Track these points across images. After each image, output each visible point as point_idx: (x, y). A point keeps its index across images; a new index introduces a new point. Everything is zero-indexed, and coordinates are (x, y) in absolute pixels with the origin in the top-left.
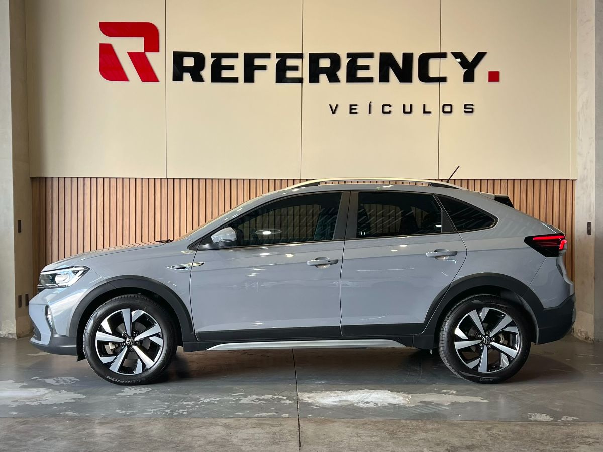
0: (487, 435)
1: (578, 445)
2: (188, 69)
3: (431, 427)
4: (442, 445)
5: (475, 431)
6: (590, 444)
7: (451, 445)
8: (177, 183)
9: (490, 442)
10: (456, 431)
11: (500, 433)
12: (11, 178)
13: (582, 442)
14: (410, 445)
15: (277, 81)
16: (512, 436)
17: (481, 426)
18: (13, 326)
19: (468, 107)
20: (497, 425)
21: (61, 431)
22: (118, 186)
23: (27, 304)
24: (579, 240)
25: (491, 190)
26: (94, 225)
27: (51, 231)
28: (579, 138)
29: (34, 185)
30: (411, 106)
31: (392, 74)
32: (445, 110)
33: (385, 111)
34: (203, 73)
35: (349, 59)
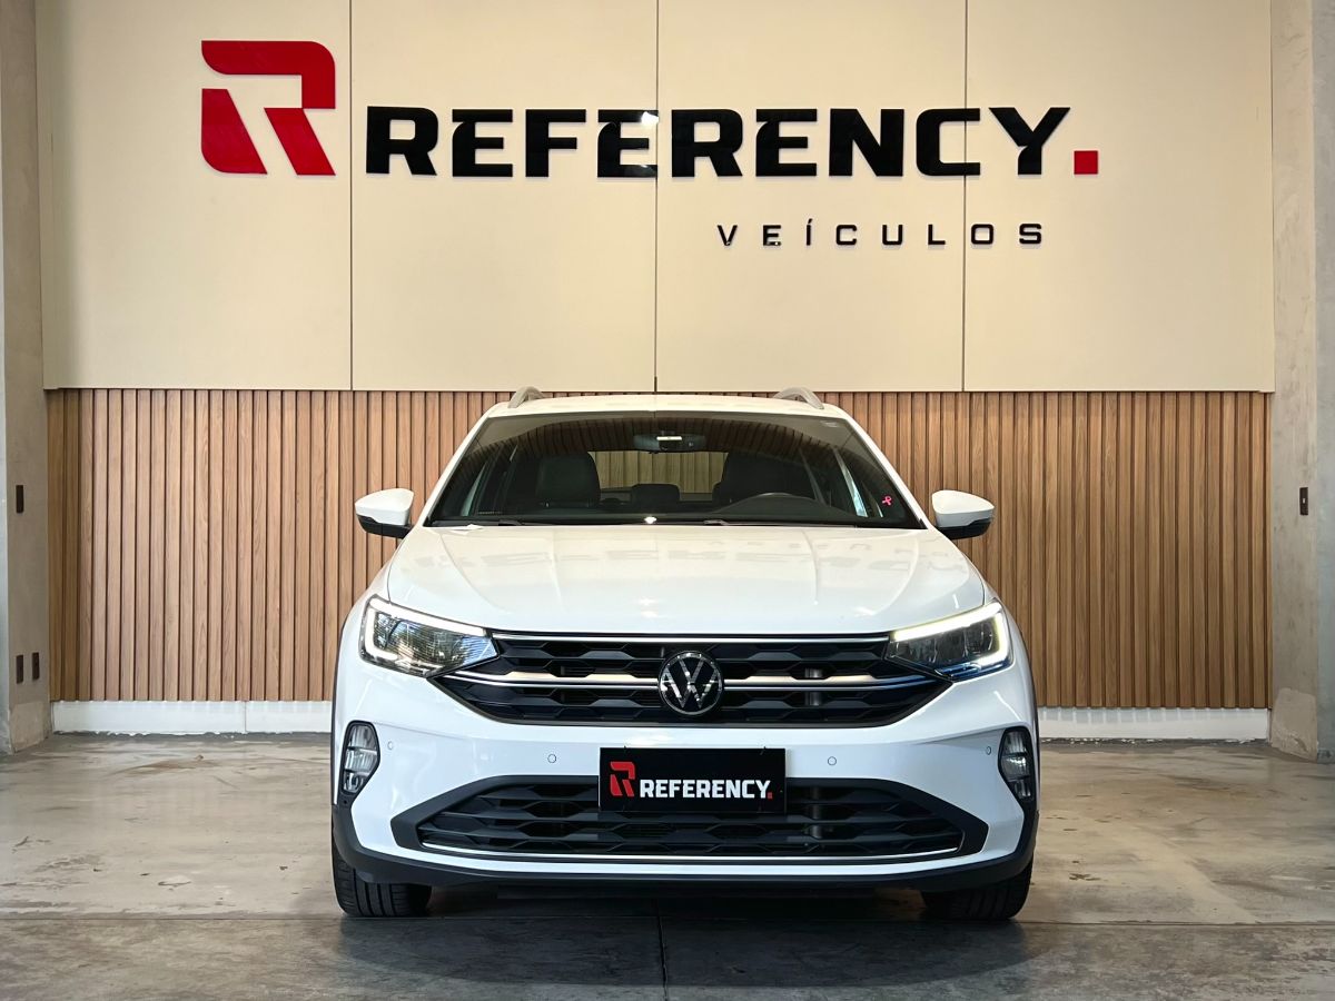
2: (400, 147)
8: (376, 401)
12: (3, 390)
15: (600, 175)
19: (1027, 230)
22: (242, 408)
23: (36, 675)
24: (1282, 527)
25: (1081, 419)
26: (188, 499)
27: (90, 510)
28: (1278, 298)
29: (54, 407)
30: (901, 227)
31: (858, 159)
32: (977, 238)
33: (842, 239)
34: (434, 155)
35: (763, 123)
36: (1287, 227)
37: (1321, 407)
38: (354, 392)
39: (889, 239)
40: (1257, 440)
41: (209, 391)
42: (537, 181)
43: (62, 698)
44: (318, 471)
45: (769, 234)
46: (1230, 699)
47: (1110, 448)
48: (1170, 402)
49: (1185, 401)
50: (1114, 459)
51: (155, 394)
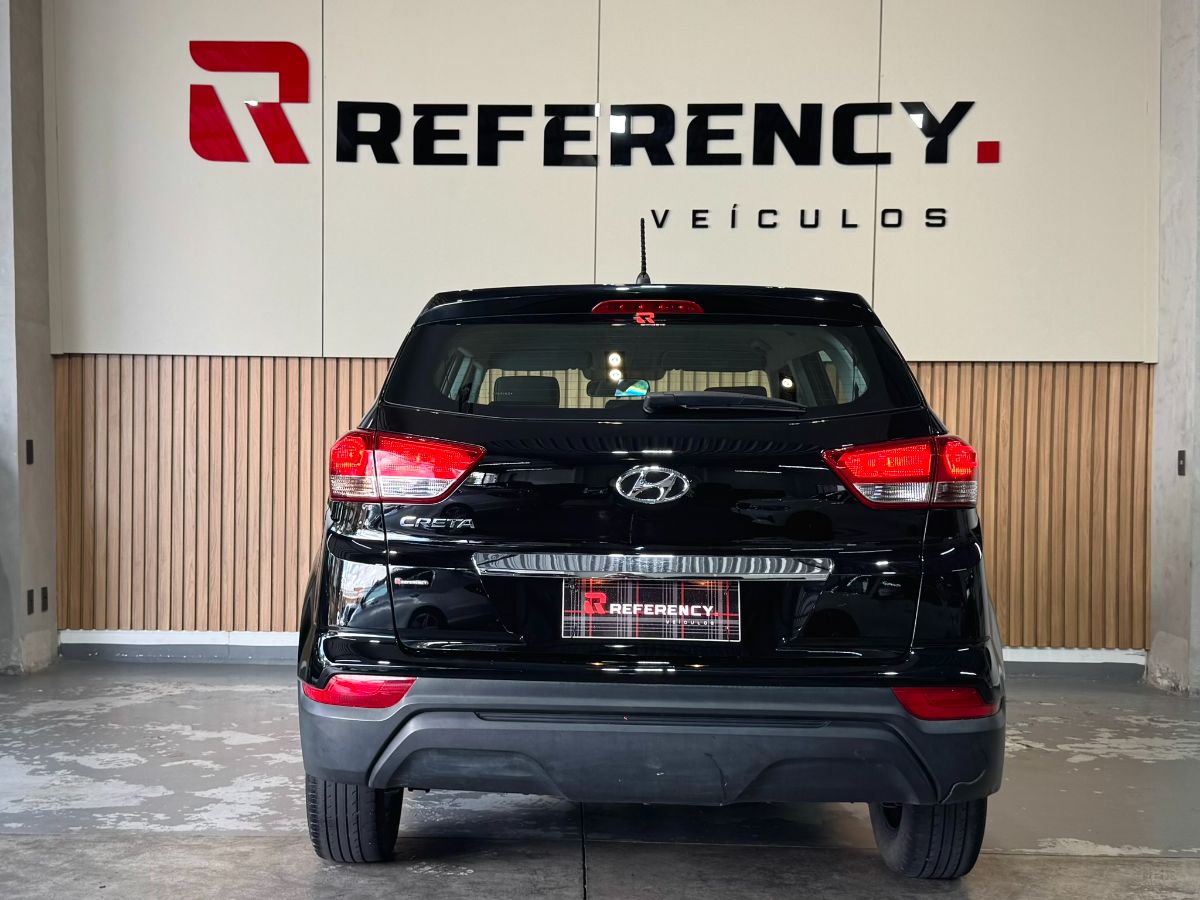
2: (367, 138)
8: (344, 366)
12: (13, 356)
13: (1159, 897)
15: (546, 164)
18: (15, 649)
19: (932, 214)
20: (984, 862)
22: (226, 373)
23: (45, 607)
24: (1161, 486)
25: (979, 385)
26: (178, 451)
27: (92, 461)
28: (1162, 277)
29: (60, 370)
30: (817, 212)
31: (780, 149)
32: (888, 221)
34: (397, 146)
35: (693, 117)
36: (1172, 213)
38: (325, 359)
39: (807, 222)
40: (1141, 408)
41: (198, 357)
42: (487, 169)
43: (68, 626)
44: (293, 428)
45: (698, 219)
46: (1111, 639)
47: (1005, 412)
48: (1061, 371)
49: (1075, 370)
50: (1008, 423)
51: (150, 359)
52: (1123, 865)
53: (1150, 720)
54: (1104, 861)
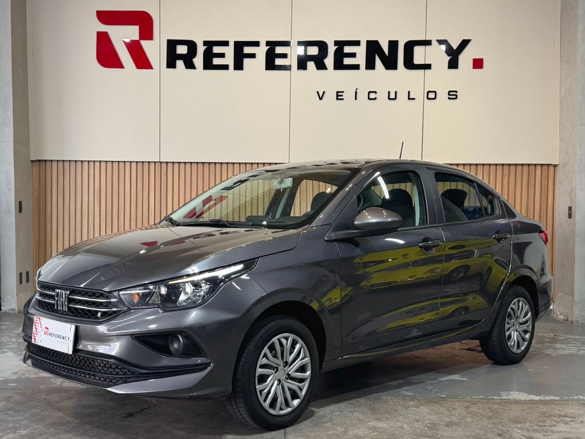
0: (466, 413)
1: (555, 424)
2: (181, 57)
3: (412, 403)
4: (421, 421)
5: (453, 408)
6: (566, 423)
7: (430, 422)
8: (170, 166)
9: (469, 420)
10: (435, 408)
11: (478, 411)
12: (12, 161)
13: (559, 420)
14: (391, 420)
15: (267, 69)
16: (490, 414)
17: (461, 403)
18: (14, 301)
19: (451, 93)
20: (475, 403)
21: (57, 402)
22: (114, 169)
23: (28, 281)
24: (560, 223)
27: (50, 211)
28: (561, 123)
29: (35, 168)
30: (396, 92)
31: (378, 61)
33: (370, 97)
34: (195, 60)
35: (337, 47)
36: (566, 92)
37: (579, 172)
38: (161, 162)
39: (391, 97)
40: (551, 186)
41: (100, 162)
42: (238, 72)
44: (146, 196)
45: (339, 96)
48: (512, 168)
49: (519, 168)
51: (78, 163)
52: (541, 405)
53: (554, 335)
54: (532, 402)
